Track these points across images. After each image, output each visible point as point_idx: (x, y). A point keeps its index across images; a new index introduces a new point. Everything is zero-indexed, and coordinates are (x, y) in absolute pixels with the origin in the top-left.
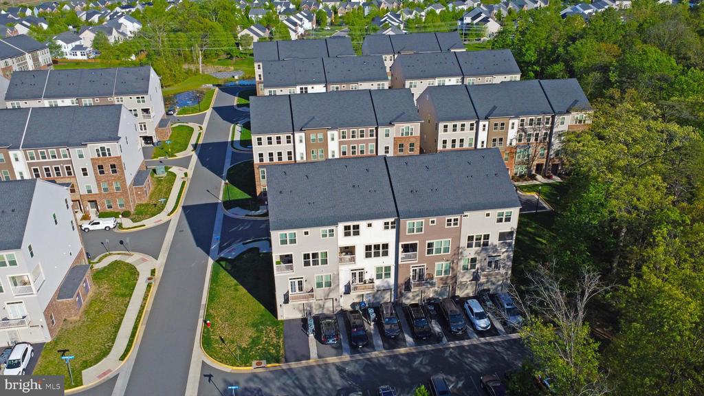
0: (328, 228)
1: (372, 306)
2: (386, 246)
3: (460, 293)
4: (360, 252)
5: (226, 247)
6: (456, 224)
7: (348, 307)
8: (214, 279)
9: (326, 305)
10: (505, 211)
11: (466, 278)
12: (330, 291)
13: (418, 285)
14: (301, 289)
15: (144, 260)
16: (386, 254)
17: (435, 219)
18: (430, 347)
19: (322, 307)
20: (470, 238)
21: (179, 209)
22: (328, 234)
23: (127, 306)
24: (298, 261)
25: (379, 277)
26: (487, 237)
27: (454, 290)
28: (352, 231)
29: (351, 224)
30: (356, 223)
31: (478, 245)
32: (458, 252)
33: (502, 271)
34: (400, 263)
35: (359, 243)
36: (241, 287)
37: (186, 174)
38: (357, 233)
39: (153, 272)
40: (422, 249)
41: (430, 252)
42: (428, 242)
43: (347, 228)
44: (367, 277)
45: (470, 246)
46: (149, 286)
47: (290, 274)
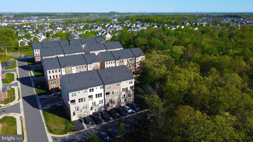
0: (85, 90)
1: (99, 112)
2: (101, 94)
3: (122, 105)
4: (94, 96)
5: (44, 106)
6: (119, 85)
7: (92, 114)
8: (44, 115)
9: (85, 114)
10: (131, 80)
11: (123, 101)
12: (87, 109)
13: (111, 104)
14: (78, 110)
15: (15, 115)
16: (101, 96)
17: (114, 84)
18: (118, 119)
19: (84, 115)
20: (123, 89)
21: (21, 99)
22: (85, 92)
23: (16, 127)
24: (77, 101)
25: (100, 103)
26: (127, 88)
27: (120, 104)
28: (92, 90)
29: (91, 88)
30: (92, 88)
31: (125, 91)
32: (120, 94)
33: (132, 97)
34: (105, 98)
35: (94, 94)
36: (55, 115)
37: (18, 88)
38: (93, 91)
39: (21, 117)
40: (111, 93)
41: (113, 94)
42: (112, 91)
43: (90, 90)
44: (96, 104)
45: (123, 91)
46: (22, 121)
47: (75, 106)
